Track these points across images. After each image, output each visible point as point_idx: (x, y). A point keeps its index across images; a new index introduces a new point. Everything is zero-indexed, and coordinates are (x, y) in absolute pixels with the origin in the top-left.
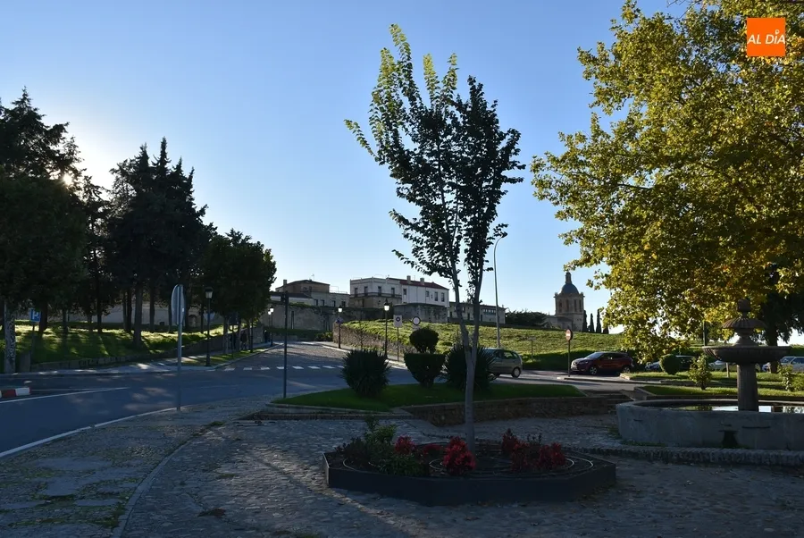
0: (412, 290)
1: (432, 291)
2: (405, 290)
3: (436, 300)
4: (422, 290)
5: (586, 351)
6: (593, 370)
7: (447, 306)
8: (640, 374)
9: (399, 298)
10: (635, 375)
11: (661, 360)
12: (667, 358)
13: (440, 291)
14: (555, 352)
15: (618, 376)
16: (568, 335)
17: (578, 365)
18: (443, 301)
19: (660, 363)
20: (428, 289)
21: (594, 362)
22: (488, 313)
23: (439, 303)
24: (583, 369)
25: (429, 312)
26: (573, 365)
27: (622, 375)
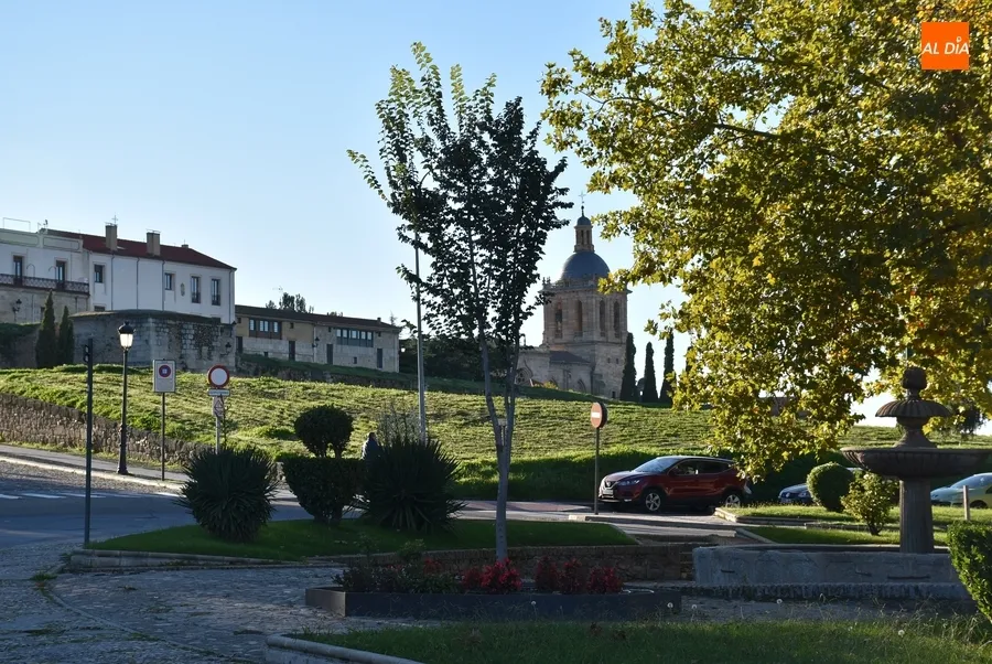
0: (120, 267)
1: (183, 272)
2: (99, 269)
3: (196, 299)
4: (153, 270)
5: (636, 454)
6: (653, 500)
7: (227, 318)
8: (762, 509)
9: (82, 292)
10: (750, 510)
11: (810, 477)
12: (824, 474)
13: (206, 273)
14: (560, 455)
15: (710, 512)
16: (596, 415)
17: (615, 487)
18: (216, 301)
19: (808, 485)
20: (170, 267)
21: (654, 482)
22: (348, 341)
23: (205, 310)
24: (630, 499)
25: (181, 336)
26: (604, 489)
27: (719, 511)
